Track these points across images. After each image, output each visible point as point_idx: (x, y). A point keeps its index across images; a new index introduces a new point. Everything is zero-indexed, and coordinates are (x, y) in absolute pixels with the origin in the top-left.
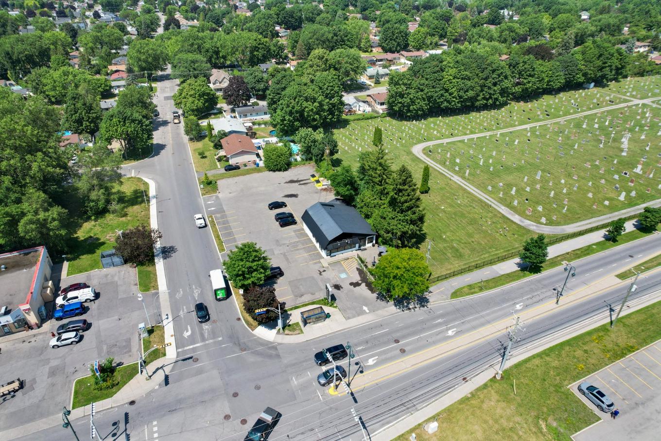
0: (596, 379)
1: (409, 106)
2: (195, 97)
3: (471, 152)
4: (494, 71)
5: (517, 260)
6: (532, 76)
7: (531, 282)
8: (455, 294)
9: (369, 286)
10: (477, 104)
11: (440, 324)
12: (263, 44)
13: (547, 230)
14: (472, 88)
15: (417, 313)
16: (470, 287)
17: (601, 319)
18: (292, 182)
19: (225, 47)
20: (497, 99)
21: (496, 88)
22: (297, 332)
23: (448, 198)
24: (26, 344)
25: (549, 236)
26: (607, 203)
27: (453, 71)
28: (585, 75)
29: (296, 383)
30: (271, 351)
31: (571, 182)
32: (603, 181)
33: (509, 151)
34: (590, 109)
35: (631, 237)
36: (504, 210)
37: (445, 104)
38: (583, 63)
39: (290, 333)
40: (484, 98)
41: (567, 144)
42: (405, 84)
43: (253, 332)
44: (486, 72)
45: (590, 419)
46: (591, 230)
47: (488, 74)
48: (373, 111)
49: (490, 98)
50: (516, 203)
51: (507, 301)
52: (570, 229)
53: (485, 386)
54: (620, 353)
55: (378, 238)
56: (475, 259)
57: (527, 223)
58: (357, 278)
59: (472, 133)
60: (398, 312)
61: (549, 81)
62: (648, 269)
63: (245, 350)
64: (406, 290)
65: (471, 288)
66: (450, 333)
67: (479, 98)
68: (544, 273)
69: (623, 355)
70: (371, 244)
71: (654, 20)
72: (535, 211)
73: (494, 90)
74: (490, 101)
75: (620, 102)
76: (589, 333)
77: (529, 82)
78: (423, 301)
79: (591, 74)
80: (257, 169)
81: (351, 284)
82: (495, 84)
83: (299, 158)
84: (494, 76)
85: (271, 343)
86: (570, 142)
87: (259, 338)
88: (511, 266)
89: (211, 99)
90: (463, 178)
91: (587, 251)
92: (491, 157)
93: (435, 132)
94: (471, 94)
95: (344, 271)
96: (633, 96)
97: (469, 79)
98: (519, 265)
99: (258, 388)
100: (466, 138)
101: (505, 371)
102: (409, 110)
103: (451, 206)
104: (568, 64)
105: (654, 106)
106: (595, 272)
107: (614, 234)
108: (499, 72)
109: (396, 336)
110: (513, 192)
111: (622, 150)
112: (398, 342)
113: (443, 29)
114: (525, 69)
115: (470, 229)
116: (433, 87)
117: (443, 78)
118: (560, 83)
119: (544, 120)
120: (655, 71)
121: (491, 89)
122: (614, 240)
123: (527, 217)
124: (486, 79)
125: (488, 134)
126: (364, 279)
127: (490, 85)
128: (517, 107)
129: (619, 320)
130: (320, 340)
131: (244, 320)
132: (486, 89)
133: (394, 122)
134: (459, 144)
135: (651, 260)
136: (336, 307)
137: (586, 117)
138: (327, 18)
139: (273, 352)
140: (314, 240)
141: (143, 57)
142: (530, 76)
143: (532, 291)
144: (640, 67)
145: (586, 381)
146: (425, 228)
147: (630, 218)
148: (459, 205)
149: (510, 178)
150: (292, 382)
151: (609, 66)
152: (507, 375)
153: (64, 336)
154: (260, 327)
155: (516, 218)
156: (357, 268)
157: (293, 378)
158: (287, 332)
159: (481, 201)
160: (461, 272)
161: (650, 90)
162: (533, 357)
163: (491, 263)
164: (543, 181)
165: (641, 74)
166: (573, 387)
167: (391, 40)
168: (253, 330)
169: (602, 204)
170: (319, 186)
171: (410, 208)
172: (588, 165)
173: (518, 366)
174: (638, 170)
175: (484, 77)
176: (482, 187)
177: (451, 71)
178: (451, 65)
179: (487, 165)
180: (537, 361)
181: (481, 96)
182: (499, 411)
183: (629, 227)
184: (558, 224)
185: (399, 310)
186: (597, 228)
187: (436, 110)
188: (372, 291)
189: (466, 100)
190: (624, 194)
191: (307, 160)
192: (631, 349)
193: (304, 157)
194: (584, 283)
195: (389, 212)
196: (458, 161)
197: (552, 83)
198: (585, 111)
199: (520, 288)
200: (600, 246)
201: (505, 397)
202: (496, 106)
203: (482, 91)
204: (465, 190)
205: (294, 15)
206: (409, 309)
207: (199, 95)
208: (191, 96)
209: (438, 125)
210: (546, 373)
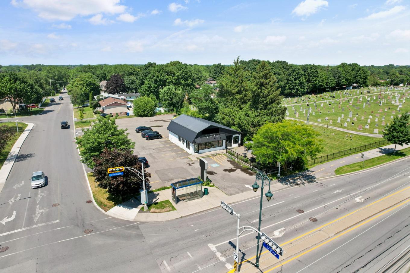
2: (84, 86)
4: (294, 71)
6: (318, 77)
8: (338, 171)
9: (245, 171)
11: (338, 195)
12: (136, 71)
16: (349, 166)
18: (157, 121)
19: (110, 72)
20: (298, 89)
21: (296, 82)
22: (168, 209)
28: (347, 80)
29: (168, 268)
34: (358, 95)
36: (339, 129)
38: (344, 73)
39: (158, 210)
40: (290, 89)
43: (106, 213)
47: (291, 72)
49: (293, 89)
50: (346, 126)
58: (230, 166)
60: (286, 188)
61: (327, 83)
63: (91, 231)
65: (352, 167)
70: (236, 145)
72: (364, 128)
73: (296, 83)
74: (294, 91)
75: (374, 93)
77: (316, 80)
78: (309, 178)
79: (350, 79)
80: (127, 116)
81: (225, 170)
82: (295, 80)
84: (294, 74)
85: (130, 222)
87: (113, 218)
89: (95, 88)
95: (215, 162)
97: (279, 75)
104: (336, 73)
108: (297, 72)
109: (298, 205)
110: (339, 121)
111: (396, 106)
112: (303, 212)
114: (312, 72)
118: (334, 84)
119: (332, 99)
120: (382, 84)
121: (293, 82)
124: (290, 75)
126: (238, 167)
127: (293, 79)
130: (199, 216)
131: (97, 201)
132: (290, 82)
136: (213, 186)
139: (133, 232)
140: (180, 143)
141: (51, 75)
142: (316, 76)
144: (374, 81)
150: (162, 268)
151: (359, 75)
154: (117, 207)
155: (352, 132)
156: (227, 160)
157: (165, 262)
158: (153, 210)
164: (357, 118)
167: (219, 73)
168: (106, 211)
175: (288, 74)
181: (287, 87)
185: (286, 186)
188: (251, 174)
191: (169, 111)
193: (167, 109)
197: (329, 84)
198: (355, 96)
202: (298, 94)
203: (288, 83)
206: (298, 184)
207: (87, 85)
208: (80, 85)
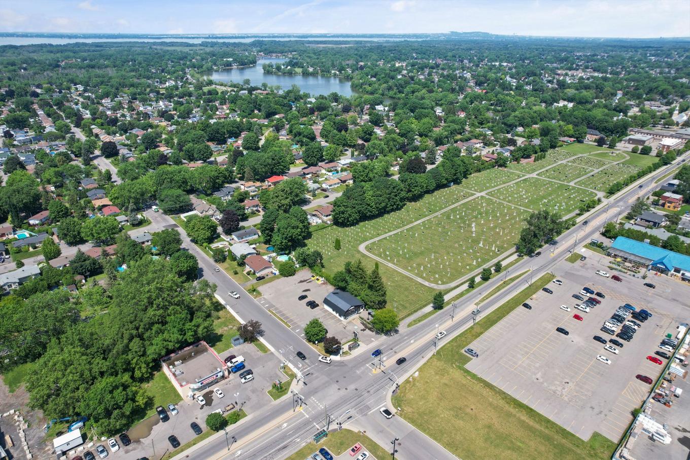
0: (471, 346)
1: (348, 218)
3: (393, 246)
4: (394, 188)
5: (432, 305)
7: (440, 314)
8: (409, 326)
9: (370, 329)
10: (387, 209)
11: (406, 340)
13: (442, 287)
14: (383, 201)
15: (395, 337)
16: (414, 321)
17: (470, 324)
18: (301, 282)
21: (397, 198)
22: (349, 354)
23: (390, 278)
24: (228, 385)
25: (444, 290)
26: (468, 267)
27: (371, 193)
28: (447, 179)
30: (341, 364)
31: (450, 257)
32: (465, 254)
33: (413, 241)
34: (453, 203)
35: (480, 284)
36: (419, 280)
37: (369, 213)
40: (391, 205)
41: (444, 232)
42: (344, 206)
43: (330, 358)
44: (390, 189)
45: (469, 360)
46: (462, 284)
48: (323, 222)
49: (395, 204)
50: (424, 275)
51: (431, 324)
52: (453, 284)
53: (431, 358)
54: (478, 335)
55: (366, 306)
56: (413, 308)
57: (433, 285)
58: (363, 327)
59: (390, 231)
61: (427, 187)
62: (487, 298)
64: (391, 326)
66: (412, 342)
67: (388, 206)
68: (445, 309)
69: (479, 336)
70: (363, 310)
71: (483, 117)
72: (435, 278)
73: (396, 200)
74: (395, 206)
75: (469, 196)
76: (466, 331)
77: (415, 190)
78: (396, 331)
79: (450, 178)
80: (275, 277)
81: (361, 330)
82: (396, 196)
83: (298, 266)
84: (395, 190)
85: (340, 361)
86: (445, 230)
87: (333, 360)
88: (429, 308)
90: (394, 264)
91: (461, 295)
92: (405, 247)
93: (368, 234)
94: (383, 205)
95: (355, 325)
96: (476, 190)
97: (381, 196)
98: (433, 307)
99: (345, 377)
100: (387, 235)
101: (437, 351)
102: (348, 221)
103: (393, 282)
104: (436, 174)
105: (487, 197)
106: (466, 304)
107: (472, 285)
108: (398, 188)
109: (391, 347)
110: (422, 269)
111: (472, 232)
113: (345, 139)
115: (406, 293)
116: (361, 204)
117: (366, 198)
118: (433, 186)
119: (429, 215)
121: (394, 199)
122: (473, 287)
123: (432, 282)
124: (390, 194)
125: (399, 230)
126: (366, 327)
127: (393, 197)
128: (410, 205)
129: (477, 323)
131: (322, 354)
132: (391, 200)
133: (340, 229)
134: (384, 240)
135: (488, 294)
136: (360, 341)
137: (452, 210)
138: (253, 136)
140: (334, 313)
142: (416, 186)
143: (441, 318)
145: (466, 348)
146: (387, 298)
147: (477, 275)
148: (397, 281)
149: (418, 260)
151: (459, 172)
152: (438, 352)
153: (248, 377)
155: (426, 283)
156: (361, 322)
158: (345, 355)
159: (407, 277)
160: (409, 315)
161: (485, 184)
162: (447, 344)
163: (421, 308)
164: (436, 259)
165: (479, 171)
166: (463, 351)
169: (466, 268)
170: (320, 282)
171: (380, 289)
172: (457, 245)
173: (441, 348)
174: (481, 245)
176: (405, 268)
177: (369, 193)
178: (369, 189)
179: (404, 254)
180: (448, 345)
181: (389, 204)
182: (438, 365)
183: (478, 279)
184: (447, 283)
185: (387, 337)
186: (465, 282)
187: (364, 217)
188: (373, 331)
189: (380, 209)
190: (475, 261)
191: (303, 266)
192: (482, 333)
193: (301, 265)
194: (463, 310)
195: (368, 292)
196: (388, 253)
197: (429, 187)
198: (451, 205)
199: (435, 318)
200: (467, 291)
201: (439, 360)
202: (399, 208)
203: (389, 201)
204: (397, 271)
205: (220, 132)
206: (392, 335)
209: (368, 228)
210: (452, 349)
